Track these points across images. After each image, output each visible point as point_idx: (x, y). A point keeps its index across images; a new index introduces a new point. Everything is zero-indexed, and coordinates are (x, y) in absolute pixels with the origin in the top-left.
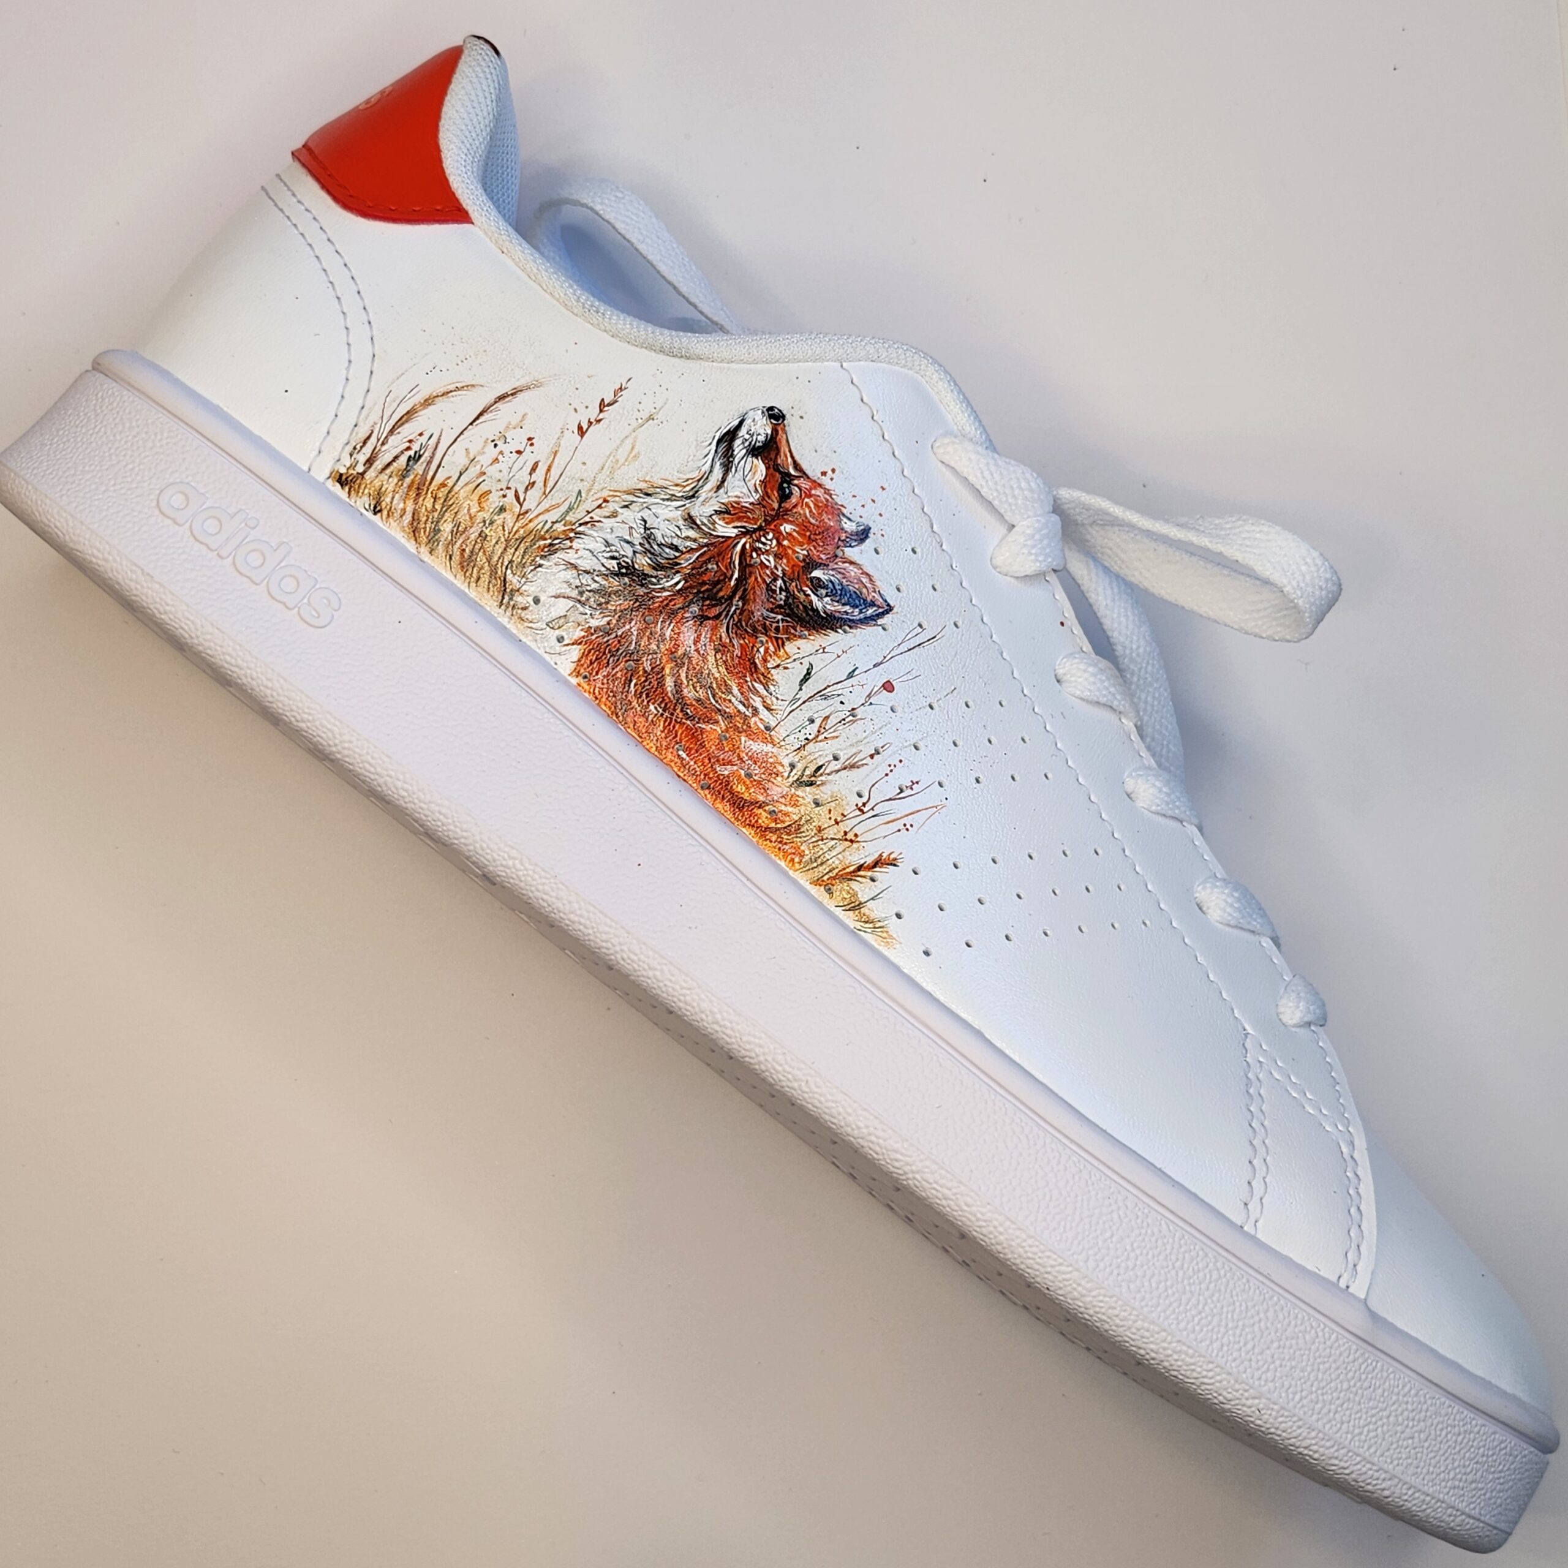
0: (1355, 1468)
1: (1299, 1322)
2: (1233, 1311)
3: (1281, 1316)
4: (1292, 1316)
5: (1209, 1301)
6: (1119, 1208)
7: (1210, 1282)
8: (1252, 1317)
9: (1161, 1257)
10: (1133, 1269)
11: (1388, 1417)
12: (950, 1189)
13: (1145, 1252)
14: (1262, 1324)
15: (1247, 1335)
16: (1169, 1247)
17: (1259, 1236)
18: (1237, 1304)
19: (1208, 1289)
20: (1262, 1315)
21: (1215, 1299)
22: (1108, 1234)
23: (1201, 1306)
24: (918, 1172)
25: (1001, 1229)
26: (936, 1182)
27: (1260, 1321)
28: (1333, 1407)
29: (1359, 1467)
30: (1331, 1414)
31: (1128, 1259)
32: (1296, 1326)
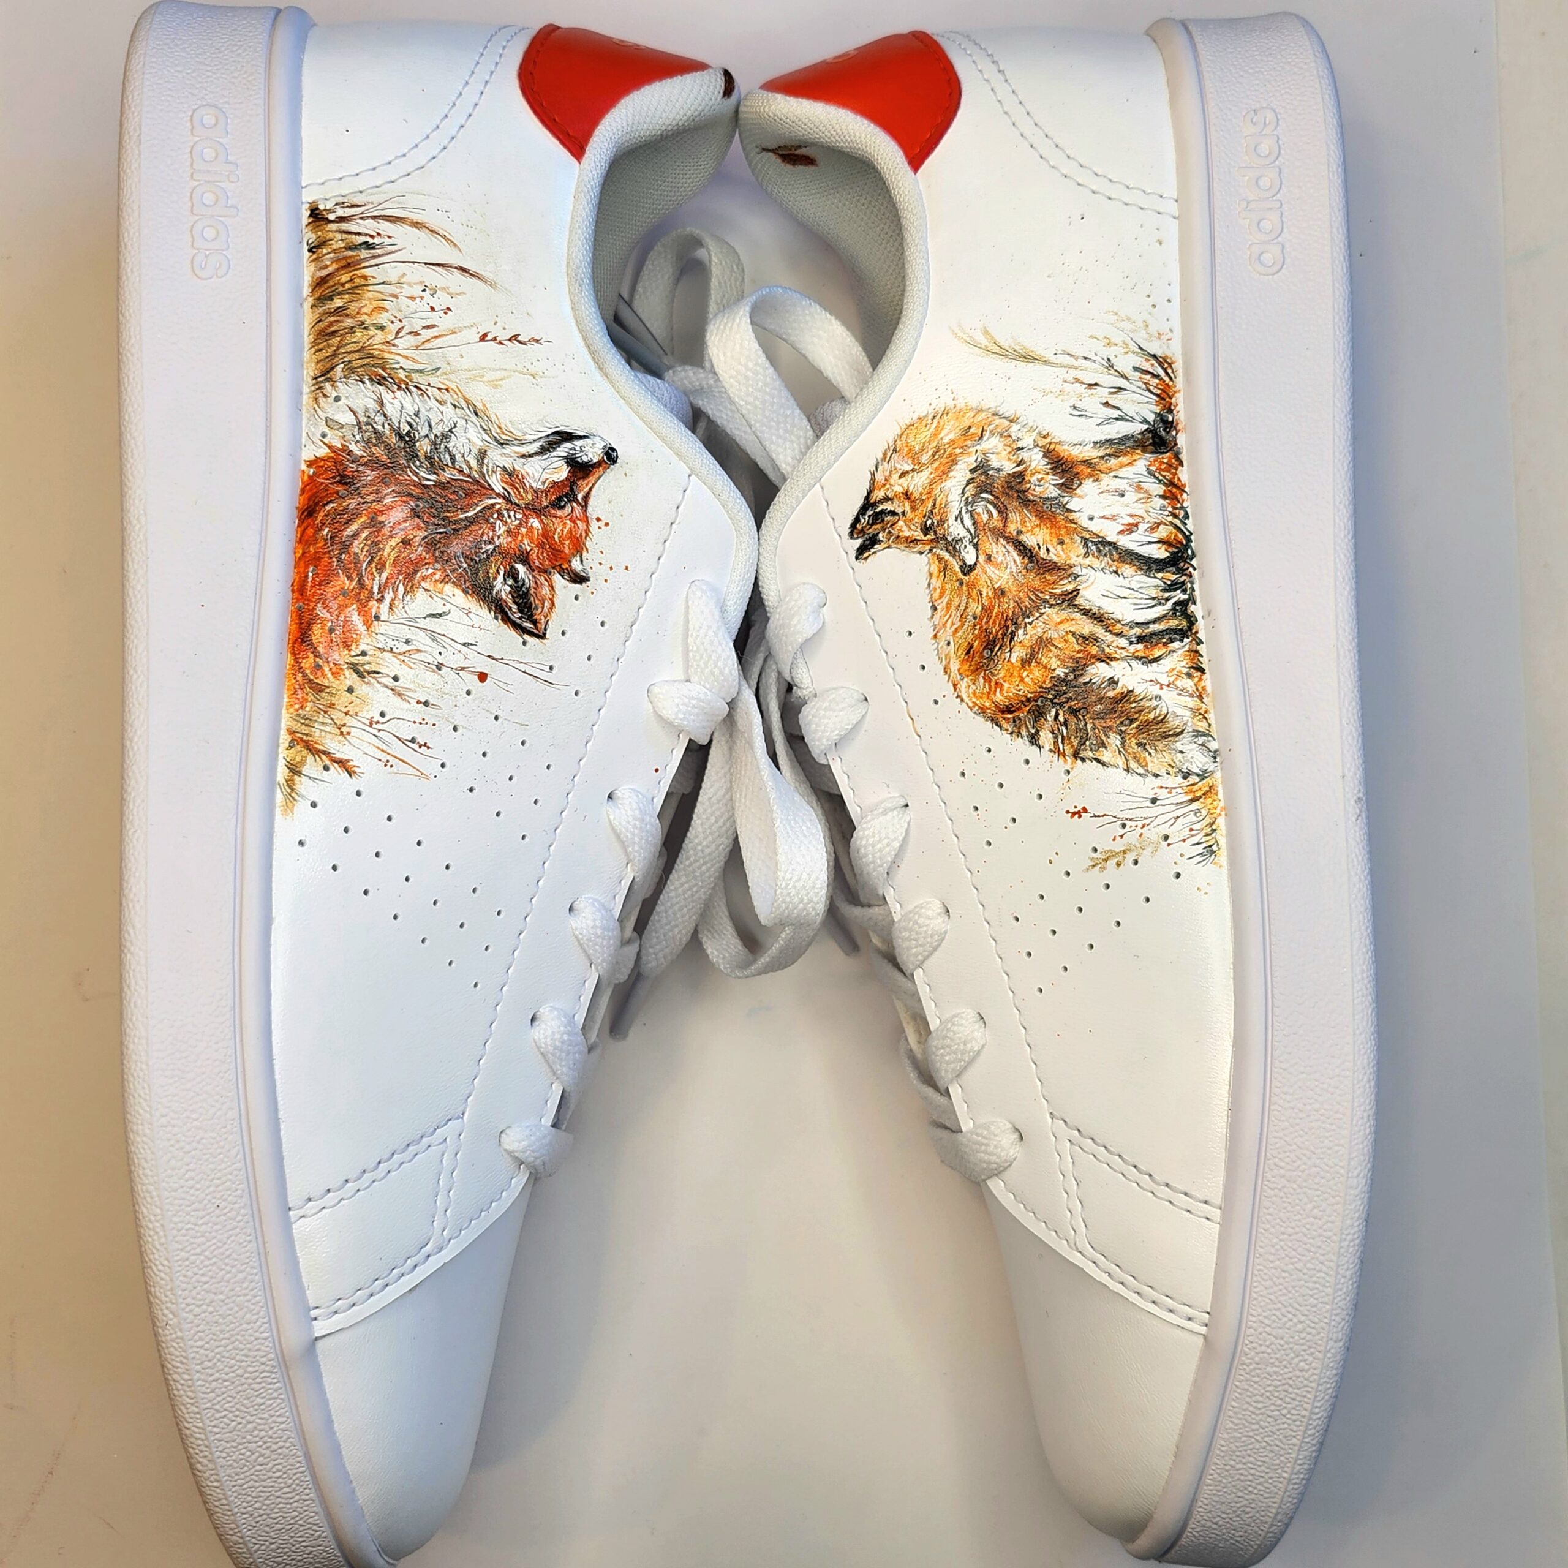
0: (193, 1428)
1: (253, 1301)
2: (219, 1248)
3: (245, 1285)
4: (252, 1293)
5: (210, 1225)
6: (220, 1109)
7: (225, 1215)
8: (227, 1265)
9: (211, 1166)
10: (185, 1153)
11: (249, 1422)
12: (136, 983)
13: (205, 1151)
14: (229, 1276)
15: (210, 1271)
16: (223, 1166)
17: (294, 1226)
18: (226, 1246)
19: (218, 1217)
20: (234, 1270)
21: (216, 1227)
22: (194, 1116)
23: (200, 1222)
24: (132, 954)
25: (136, 1040)
26: (134, 971)
27: (229, 1272)
28: (217, 1375)
29: (196, 1430)
30: (211, 1378)
31: (189, 1143)
32: (249, 1301)
